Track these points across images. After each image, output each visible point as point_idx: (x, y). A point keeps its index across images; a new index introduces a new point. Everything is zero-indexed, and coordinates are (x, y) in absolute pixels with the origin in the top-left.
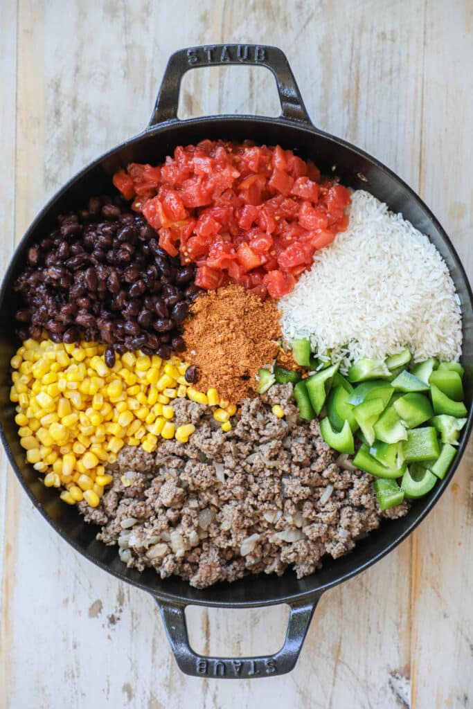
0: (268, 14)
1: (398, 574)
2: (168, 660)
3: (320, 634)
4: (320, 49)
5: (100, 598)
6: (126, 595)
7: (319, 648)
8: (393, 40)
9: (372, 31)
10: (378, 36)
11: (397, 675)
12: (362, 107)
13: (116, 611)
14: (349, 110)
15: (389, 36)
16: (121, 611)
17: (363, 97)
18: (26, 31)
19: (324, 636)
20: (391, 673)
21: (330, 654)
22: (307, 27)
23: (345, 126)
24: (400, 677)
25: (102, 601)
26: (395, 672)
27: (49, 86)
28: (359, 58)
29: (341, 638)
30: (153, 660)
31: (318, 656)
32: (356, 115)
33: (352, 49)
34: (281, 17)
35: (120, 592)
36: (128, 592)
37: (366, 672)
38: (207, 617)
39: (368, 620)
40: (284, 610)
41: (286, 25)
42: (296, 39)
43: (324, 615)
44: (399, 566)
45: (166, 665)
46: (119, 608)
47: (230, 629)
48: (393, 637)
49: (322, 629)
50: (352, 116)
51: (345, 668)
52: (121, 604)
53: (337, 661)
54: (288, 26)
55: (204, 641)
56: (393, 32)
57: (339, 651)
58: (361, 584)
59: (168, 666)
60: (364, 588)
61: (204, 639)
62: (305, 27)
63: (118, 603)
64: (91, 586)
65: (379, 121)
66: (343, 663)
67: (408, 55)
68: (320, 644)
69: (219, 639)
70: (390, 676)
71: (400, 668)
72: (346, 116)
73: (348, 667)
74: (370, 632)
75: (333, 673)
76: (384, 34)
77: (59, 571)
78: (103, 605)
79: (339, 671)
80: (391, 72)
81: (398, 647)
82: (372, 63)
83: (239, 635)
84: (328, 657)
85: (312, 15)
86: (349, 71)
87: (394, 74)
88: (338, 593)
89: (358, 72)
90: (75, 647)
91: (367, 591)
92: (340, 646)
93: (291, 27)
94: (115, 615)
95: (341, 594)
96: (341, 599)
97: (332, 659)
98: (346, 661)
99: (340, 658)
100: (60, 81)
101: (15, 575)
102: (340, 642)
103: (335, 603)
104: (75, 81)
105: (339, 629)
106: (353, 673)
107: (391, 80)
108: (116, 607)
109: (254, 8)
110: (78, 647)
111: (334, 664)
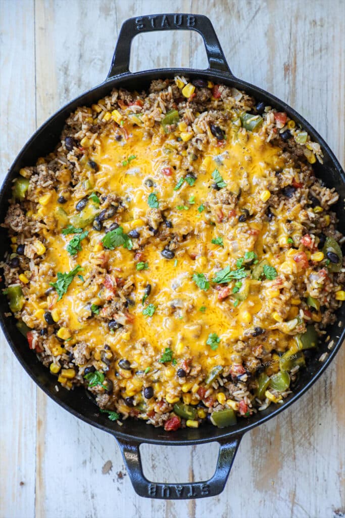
0: (225, 8)
1: (338, 436)
2: (164, 506)
3: (280, 482)
4: (266, 34)
5: (110, 459)
7: (279, 494)
8: (322, 26)
9: (305, 19)
10: (311, 23)
11: (340, 513)
12: (299, 78)
13: (123, 469)
14: (289, 80)
15: (318, 23)
17: (300, 70)
18: (42, 29)
19: (282, 484)
20: (335, 512)
21: (287, 497)
22: (255, 18)
23: (287, 94)
24: (342, 514)
25: (112, 462)
26: (338, 511)
27: (60, 70)
28: (296, 41)
29: (295, 485)
30: (152, 506)
31: (279, 500)
32: (294, 84)
33: (291, 34)
34: (236, 10)
37: (316, 511)
38: (193, 471)
39: (316, 471)
40: (251, 465)
41: (239, 17)
42: (247, 27)
43: (282, 468)
44: (338, 428)
48: (336, 484)
49: (281, 478)
50: (291, 85)
51: (299, 507)
53: (294, 503)
54: (241, 17)
56: (321, 20)
57: (295, 495)
58: (310, 444)
59: (164, 510)
60: (312, 447)
62: (254, 17)
64: (103, 450)
65: (313, 88)
66: (298, 504)
67: (333, 37)
68: (280, 490)
70: (335, 514)
71: (342, 507)
72: (287, 85)
73: (302, 507)
74: (318, 480)
75: (290, 512)
76: (315, 22)
77: (78, 439)
78: (113, 464)
79: (295, 512)
80: (321, 50)
81: (340, 491)
82: (306, 44)
84: (286, 500)
85: (259, 9)
86: (288, 50)
87: (323, 52)
88: (293, 451)
89: (295, 51)
90: (93, 497)
91: (314, 448)
92: (295, 492)
93: (243, 19)
94: (122, 471)
95: (294, 451)
96: (295, 456)
97: (290, 502)
98: (300, 503)
99: (296, 501)
100: (68, 66)
101: (45, 443)
102: (295, 489)
103: (290, 459)
104: (80, 65)
105: (294, 478)
106: (306, 512)
107: (321, 57)
108: (123, 466)
109: (214, 5)
110: (95, 497)
111: (291, 506)
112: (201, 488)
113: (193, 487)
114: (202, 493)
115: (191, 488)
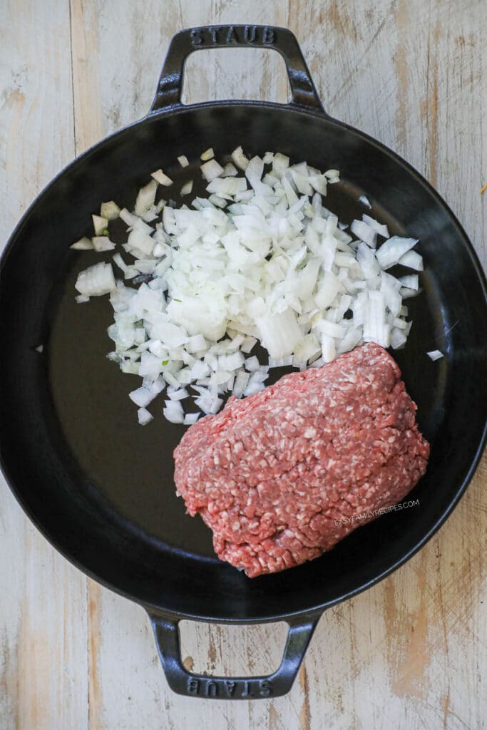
0: (336, 25)
2: (266, 718)
3: (426, 684)
4: (393, 59)
5: (190, 655)
6: (218, 650)
7: (426, 699)
8: (472, 45)
9: (448, 36)
10: (456, 42)
12: (442, 119)
13: (208, 669)
14: (427, 122)
15: (467, 41)
16: (213, 668)
17: (443, 108)
18: (81, 60)
19: (430, 686)
21: (438, 704)
22: (378, 37)
23: (425, 141)
25: (193, 658)
27: (108, 118)
28: (436, 66)
29: (449, 687)
30: (250, 719)
31: (426, 708)
32: (435, 127)
33: (428, 58)
34: (350, 26)
35: (211, 648)
36: (220, 647)
37: (478, 722)
39: (478, 668)
40: (386, 660)
41: (356, 36)
42: (367, 50)
43: (429, 664)
45: (264, 723)
46: (211, 665)
47: (329, 681)
49: (428, 678)
50: (431, 129)
51: (455, 718)
52: (213, 660)
53: (447, 712)
54: (358, 35)
55: (303, 696)
56: (471, 36)
57: (448, 701)
58: (468, 629)
59: (266, 724)
60: (471, 634)
61: (303, 694)
62: (376, 36)
63: (210, 659)
65: (461, 133)
66: (453, 714)
68: (428, 695)
69: (318, 693)
72: (425, 130)
73: (459, 718)
74: (480, 680)
75: (443, 725)
76: (462, 39)
78: (194, 662)
79: (449, 724)
80: (472, 79)
82: (451, 71)
83: (340, 688)
84: (436, 709)
85: (383, 24)
86: (426, 81)
87: (475, 81)
88: (444, 640)
89: (436, 82)
90: (168, 707)
91: (474, 636)
92: (448, 696)
93: (362, 38)
94: (207, 671)
95: (446, 641)
96: (447, 646)
97: (441, 710)
98: (456, 712)
99: (450, 709)
100: (119, 111)
101: (100, 634)
102: (449, 692)
103: (441, 651)
104: (135, 110)
105: (447, 678)
106: (464, 724)
107: (472, 88)
108: (208, 664)
109: (321, 20)
110: (171, 707)
111: (443, 716)
112: (260, 685)
113: (249, 684)
114: (262, 693)
115: (246, 686)
